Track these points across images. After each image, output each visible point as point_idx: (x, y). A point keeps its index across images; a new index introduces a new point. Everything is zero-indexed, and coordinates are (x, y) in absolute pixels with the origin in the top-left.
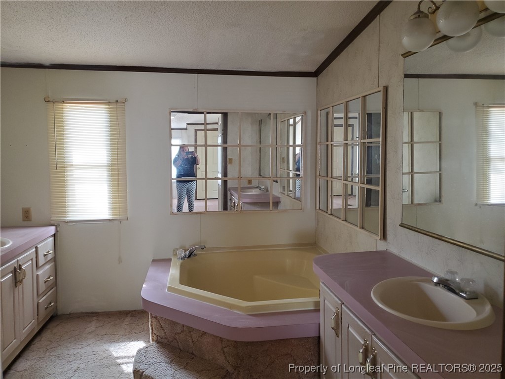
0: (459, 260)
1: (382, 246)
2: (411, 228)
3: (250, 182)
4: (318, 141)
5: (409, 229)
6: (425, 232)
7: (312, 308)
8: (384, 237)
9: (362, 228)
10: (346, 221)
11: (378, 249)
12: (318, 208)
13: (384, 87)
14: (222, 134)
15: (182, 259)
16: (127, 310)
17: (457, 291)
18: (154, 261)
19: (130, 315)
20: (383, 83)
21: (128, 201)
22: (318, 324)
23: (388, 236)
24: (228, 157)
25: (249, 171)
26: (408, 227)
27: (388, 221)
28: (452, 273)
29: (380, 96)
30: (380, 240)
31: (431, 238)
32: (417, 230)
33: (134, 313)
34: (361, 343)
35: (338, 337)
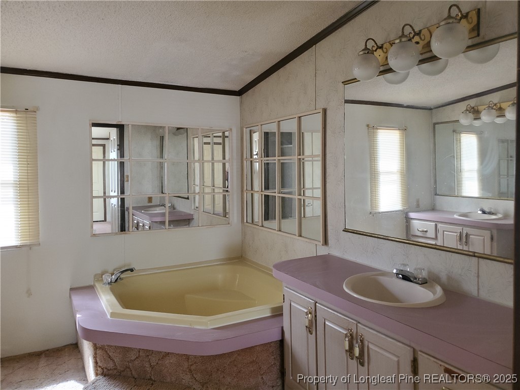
0: (404, 255)
1: (323, 251)
2: (355, 232)
3: (150, 199)
4: (245, 157)
5: (354, 233)
6: (370, 235)
7: (269, 315)
8: (326, 242)
9: (300, 236)
10: (280, 231)
11: (319, 254)
12: (245, 221)
13: (323, 109)
14: (118, 150)
15: (108, 283)
16: (37, 350)
17: (412, 279)
18: (72, 289)
19: (43, 355)
20: (321, 105)
21: (40, 224)
22: (280, 328)
23: (329, 241)
24: (125, 174)
25: (148, 188)
26: (353, 231)
27: (329, 228)
28: (405, 265)
29: (319, 117)
30: (323, 245)
31: (376, 239)
32: (362, 233)
33: (47, 352)
34: (343, 333)
35: (311, 334)
